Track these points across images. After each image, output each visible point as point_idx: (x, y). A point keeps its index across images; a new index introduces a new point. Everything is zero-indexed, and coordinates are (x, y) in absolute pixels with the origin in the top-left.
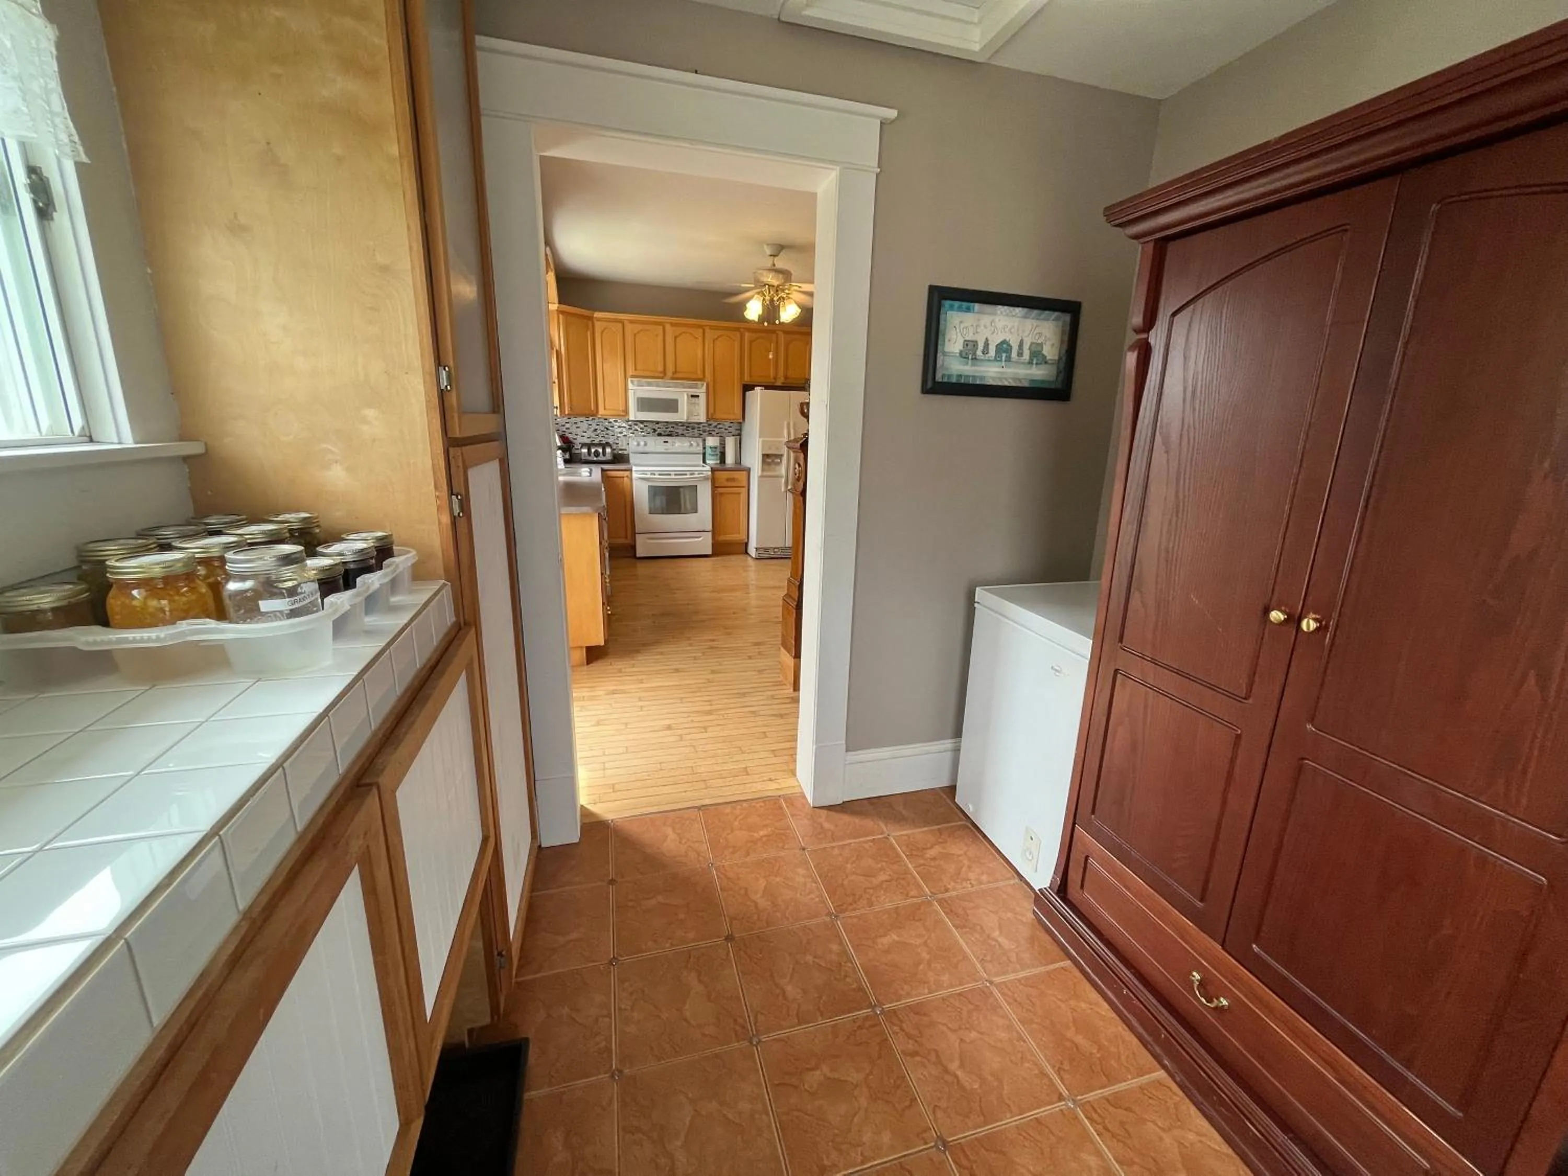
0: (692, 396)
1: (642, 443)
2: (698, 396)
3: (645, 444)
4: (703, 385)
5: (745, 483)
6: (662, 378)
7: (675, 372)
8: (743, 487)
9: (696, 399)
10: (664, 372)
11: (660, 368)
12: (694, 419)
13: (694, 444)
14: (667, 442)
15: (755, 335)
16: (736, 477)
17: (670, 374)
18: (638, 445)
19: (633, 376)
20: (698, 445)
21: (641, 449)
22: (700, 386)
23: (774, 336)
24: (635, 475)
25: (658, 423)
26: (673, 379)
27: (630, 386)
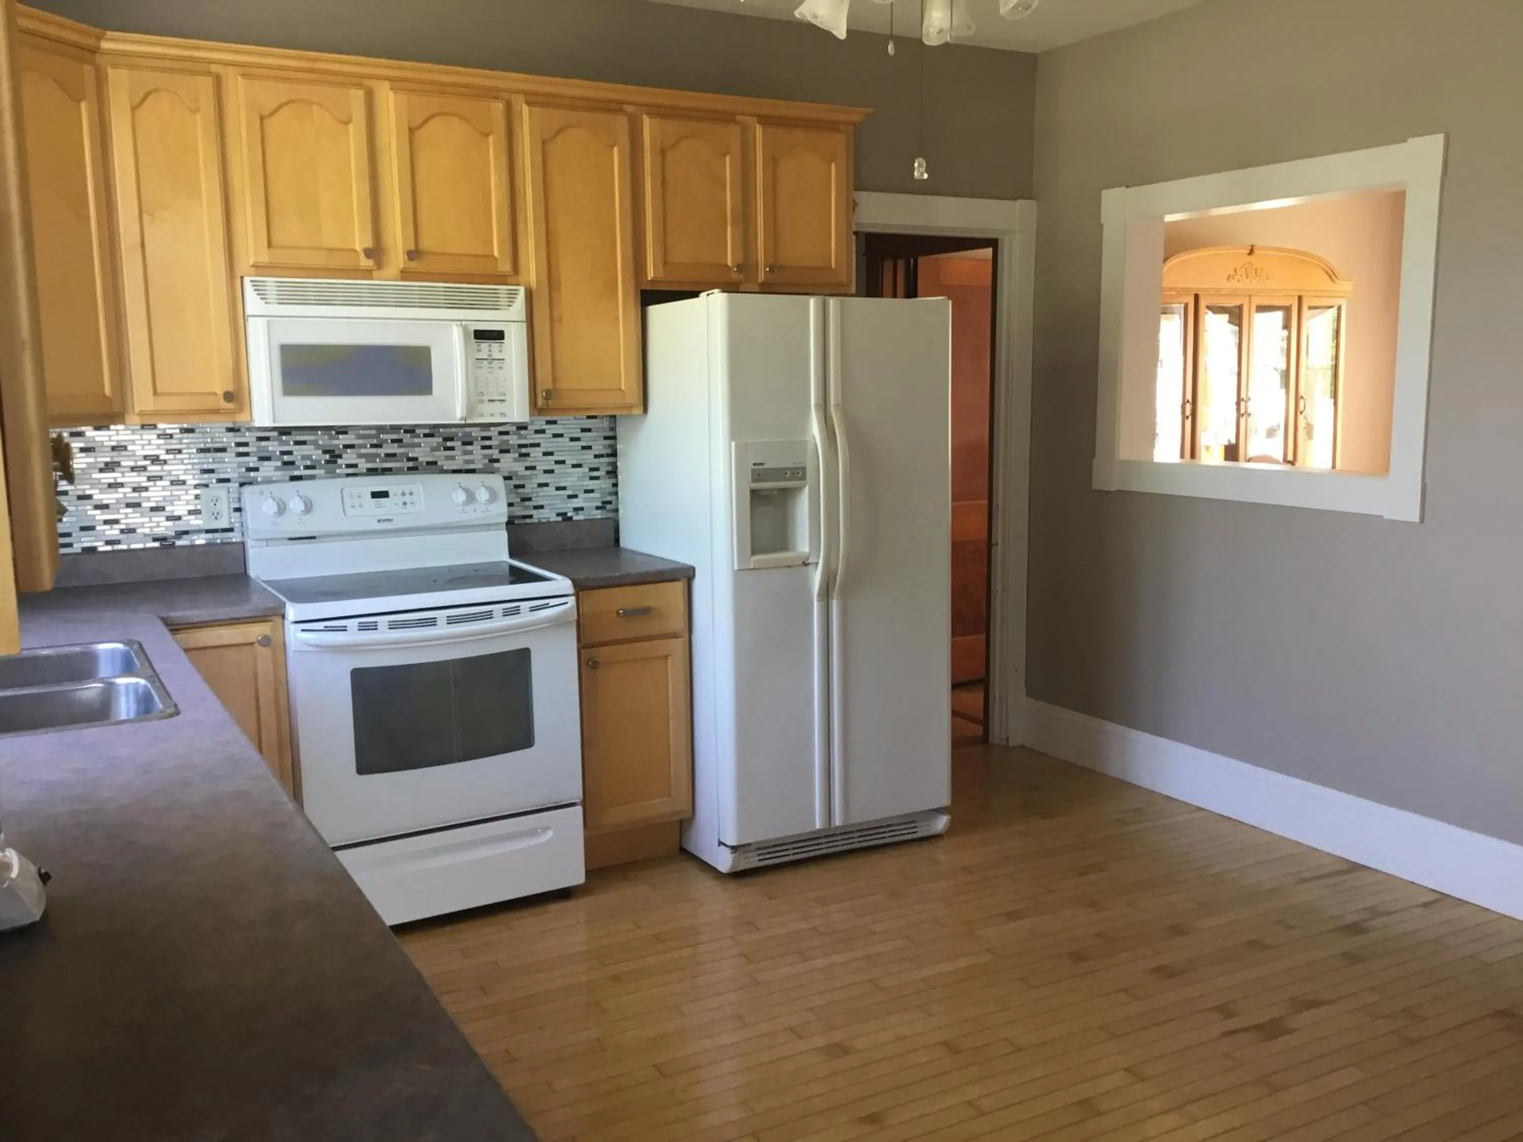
0: (480, 335)
1: (296, 505)
2: (498, 336)
3: (309, 508)
4: (512, 295)
5: (679, 624)
6: (367, 274)
7: (413, 255)
8: (675, 636)
9: (495, 345)
10: (376, 252)
11: (361, 240)
12: (489, 414)
13: (483, 495)
14: (384, 494)
15: (672, 126)
16: (650, 603)
17: (397, 259)
18: (282, 509)
19: (260, 269)
20: (493, 497)
21: (294, 524)
22: (504, 301)
23: (735, 130)
24: (295, 636)
25: (342, 430)
26: (405, 275)
27: (253, 303)
